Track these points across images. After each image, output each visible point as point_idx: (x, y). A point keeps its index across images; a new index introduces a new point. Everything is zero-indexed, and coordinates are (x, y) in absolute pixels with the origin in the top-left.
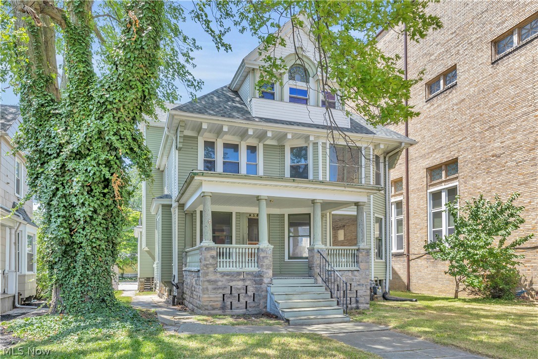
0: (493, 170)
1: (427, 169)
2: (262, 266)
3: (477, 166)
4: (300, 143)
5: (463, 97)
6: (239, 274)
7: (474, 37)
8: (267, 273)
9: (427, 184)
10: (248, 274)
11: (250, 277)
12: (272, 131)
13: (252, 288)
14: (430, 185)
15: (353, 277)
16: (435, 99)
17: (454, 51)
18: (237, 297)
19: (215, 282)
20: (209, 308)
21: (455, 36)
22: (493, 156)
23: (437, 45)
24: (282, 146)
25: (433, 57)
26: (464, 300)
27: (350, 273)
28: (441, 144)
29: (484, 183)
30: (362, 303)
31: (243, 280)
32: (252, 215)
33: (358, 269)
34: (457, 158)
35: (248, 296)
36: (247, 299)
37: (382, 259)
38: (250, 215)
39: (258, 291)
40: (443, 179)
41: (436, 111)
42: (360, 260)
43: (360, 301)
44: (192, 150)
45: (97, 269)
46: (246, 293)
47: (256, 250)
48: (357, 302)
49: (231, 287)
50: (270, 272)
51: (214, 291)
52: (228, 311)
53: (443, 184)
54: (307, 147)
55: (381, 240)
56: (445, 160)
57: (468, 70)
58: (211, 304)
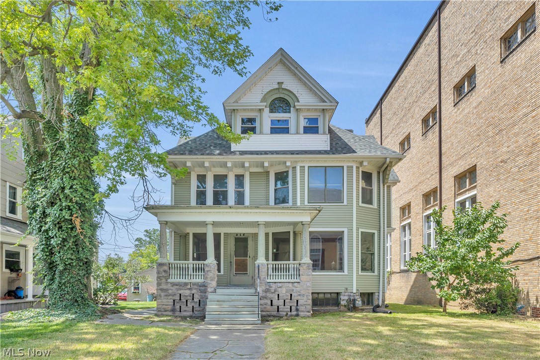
0: (502, 177)
1: (454, 177)
2: (207, 278)
3: (490, 172)
4: (281, 169)
5: (480, 99)
6: (186, 284)
7: (488, 35)
8: (210, 284)
9: (455, 193)
10: (194, 284)
11: (195, 287)
12: (249, 161)
13: (197, 296)
14: (458, 195)
15: (293, 288)
16: (460, 103)
17: (473, 51)
18: (185, 303)
19: (166, 290)
20: (163, 310)
21: (474, 35)
22: (501, 162)
23: (461, 46)
24: (267, 172)
25: (459, 59)
26: (453, 315)
27: (290, 285)
28: (465, 151)
29: (495, 191)
30: (303, 311)
31: (190, 289)
32: (239, 235)
33: (298, 281)
34: (476, 165)
35: (194, 302)
36: (193, 304)
37: (374, 272)
38: (237, 235)
39: (202, 298)
40: (467, 187)
41: (461, 116)
42: (301, 273)
43: (300, 310)
44: (186, 183)
45: (71, 279)
46: (193, 299)
47: (203, 265)
48: (297, 310)
49: (180, 294)
50: (214, 284)
51: (166, 297)
52: (178, 313)
53: (467, 193)
54: (288, 171)
55: (374, 254)
56: (468, 167)
57: (484, 71)
58: (163, 307)
